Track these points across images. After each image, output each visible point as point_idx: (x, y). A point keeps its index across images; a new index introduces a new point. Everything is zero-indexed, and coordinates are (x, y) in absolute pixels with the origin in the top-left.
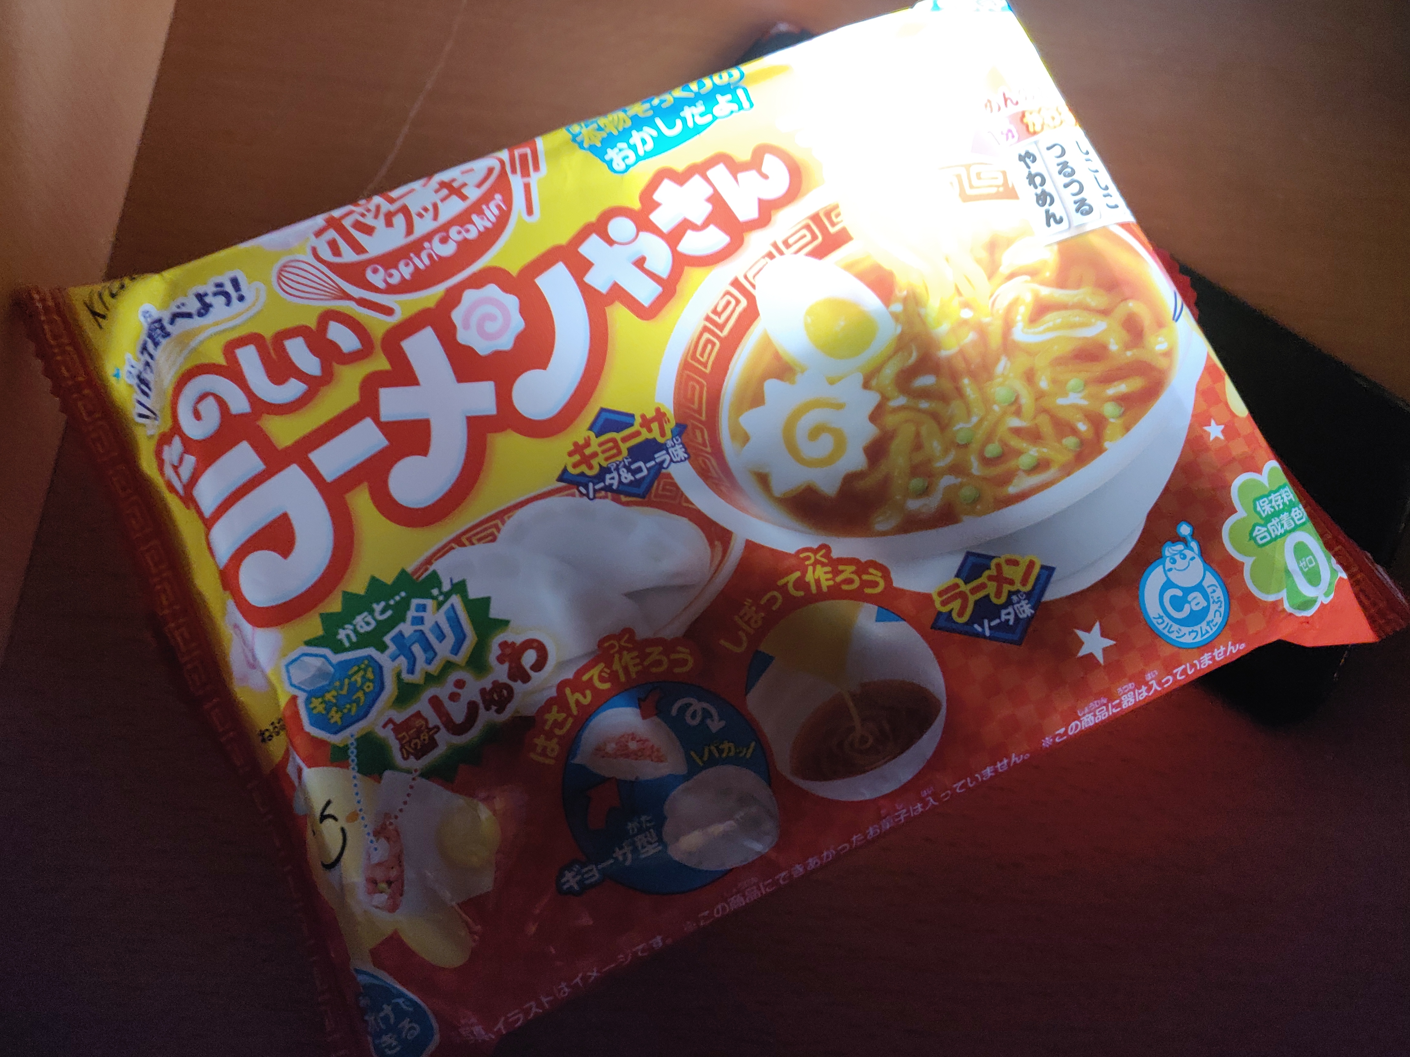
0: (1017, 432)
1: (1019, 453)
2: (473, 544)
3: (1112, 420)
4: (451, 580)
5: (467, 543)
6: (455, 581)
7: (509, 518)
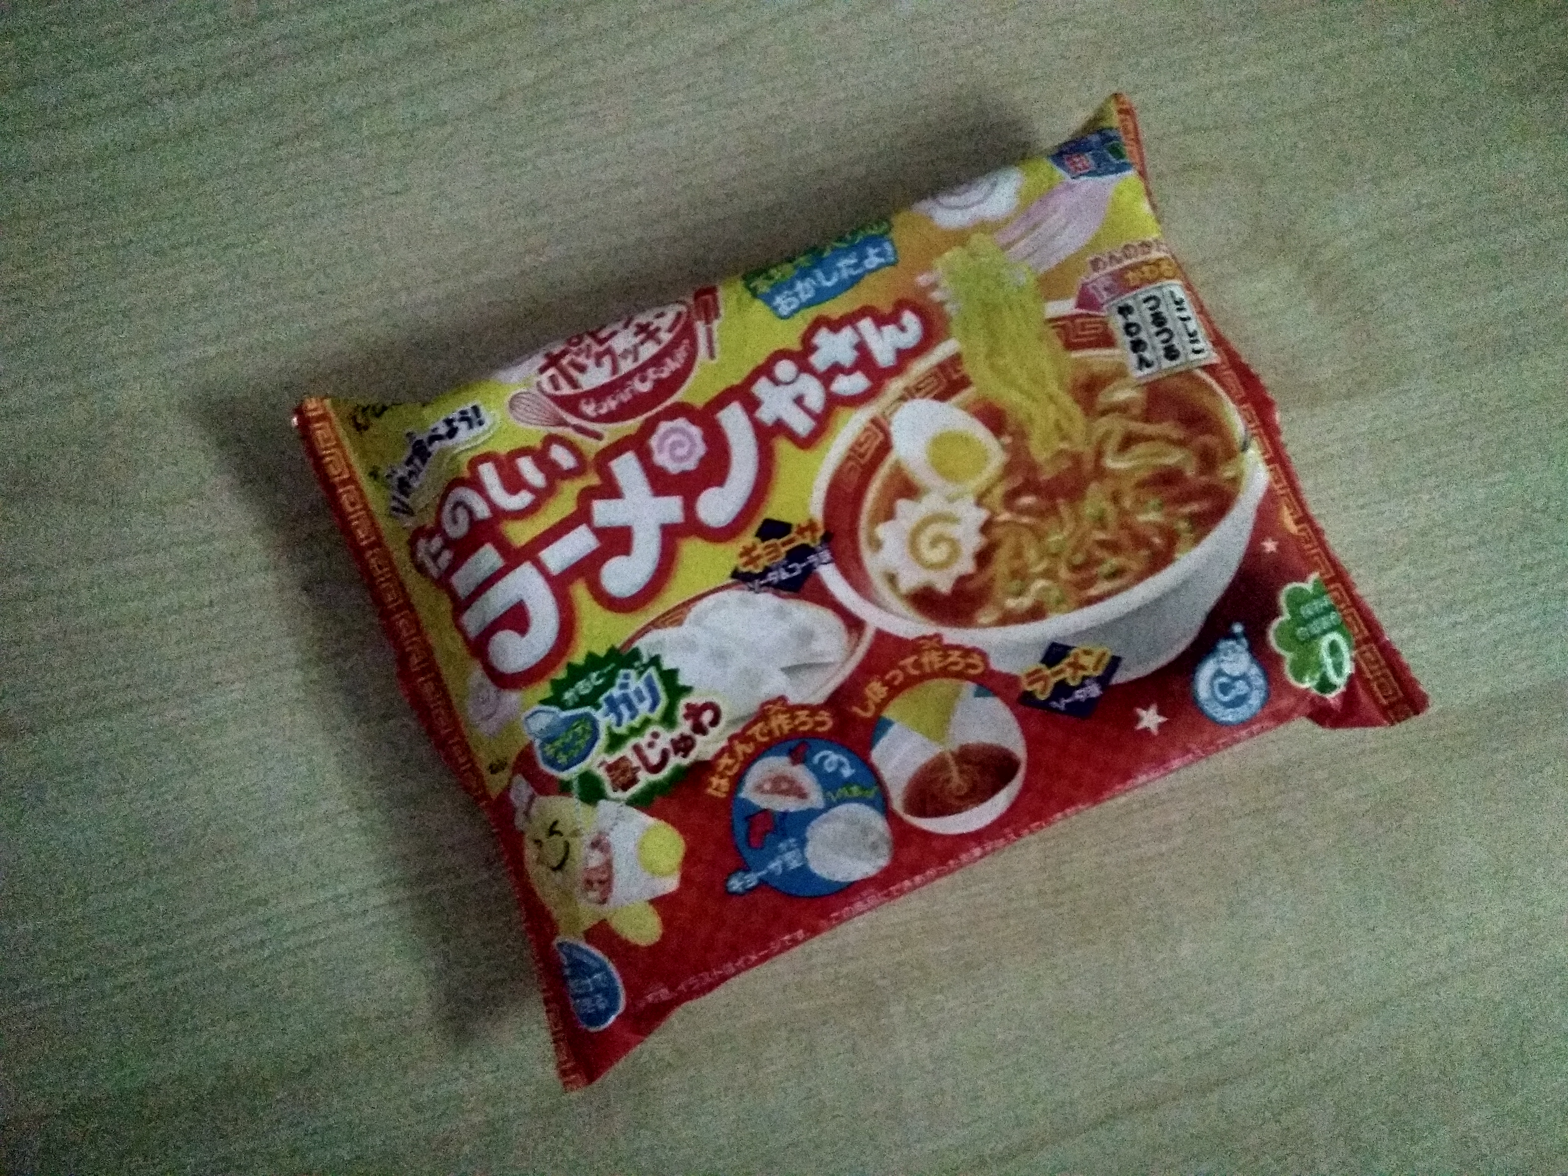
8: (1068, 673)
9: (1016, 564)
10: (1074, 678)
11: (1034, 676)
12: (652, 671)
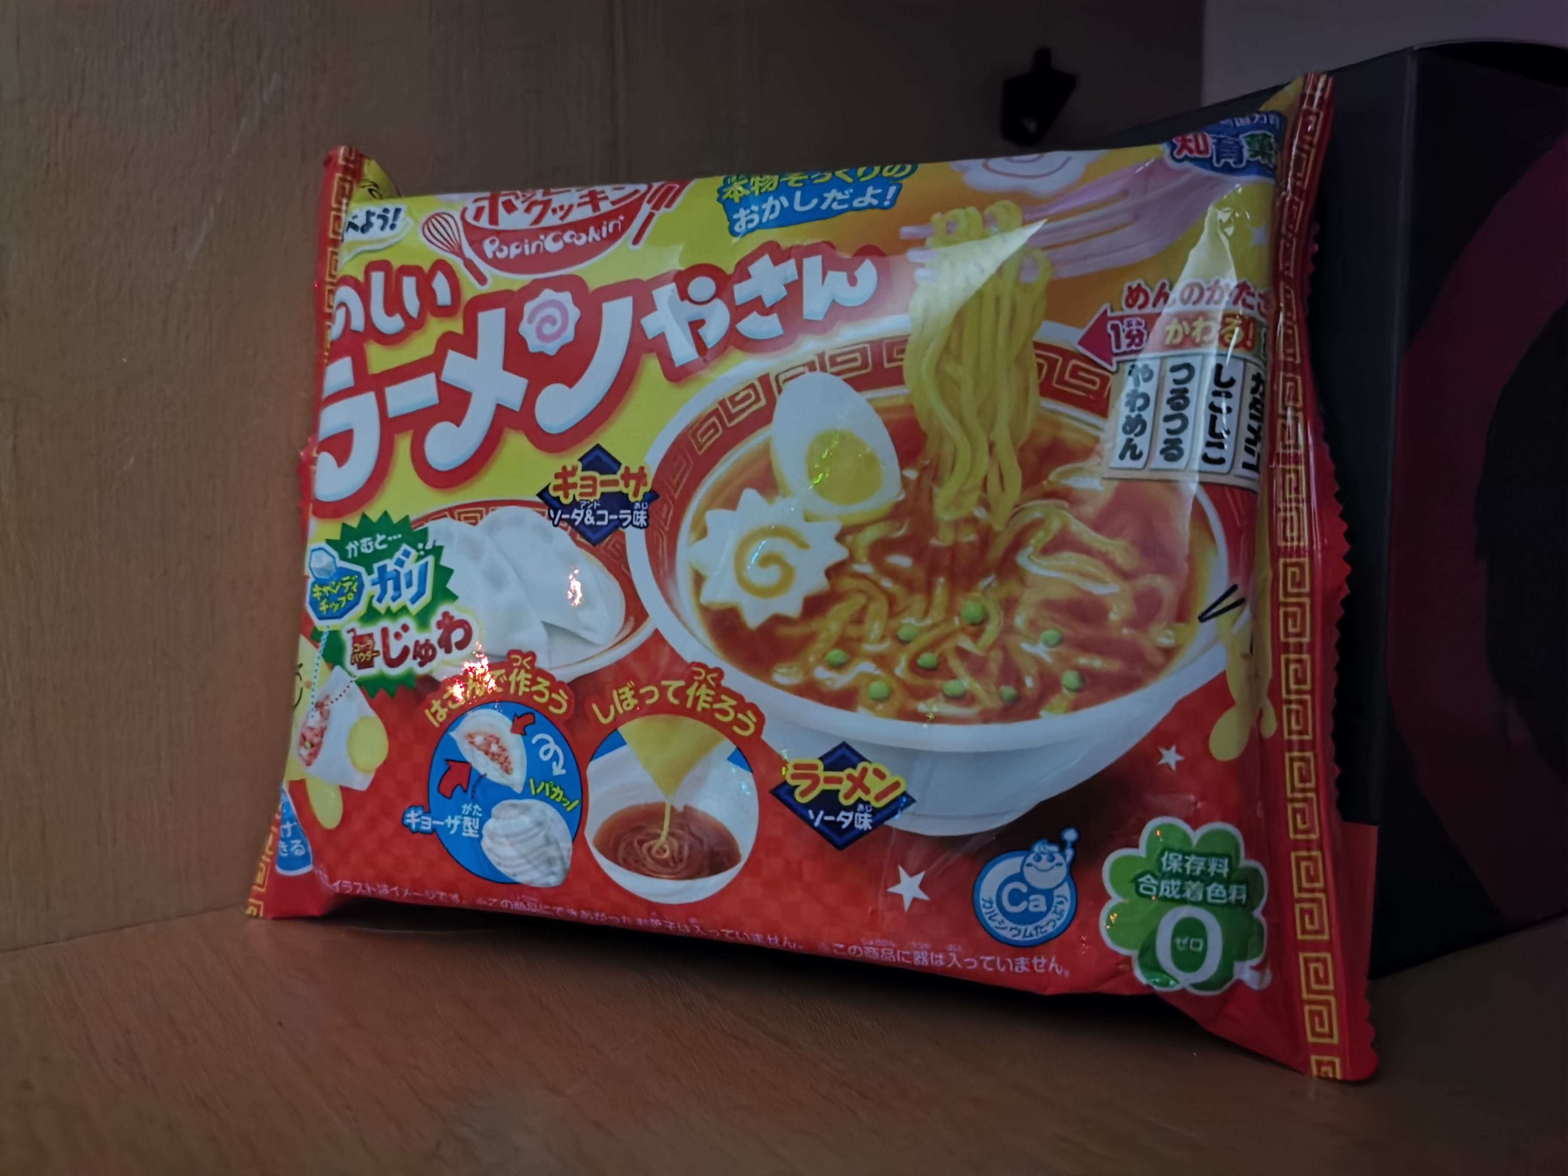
0: (962, 654)
1: (953, 676)
2: (460, 520)
3: (1065, 691)
4: (435, 542)
5: (456, 516)
6: (437, 544)
7: (493, 510)
8: (845, 786)
9: (853, 631)
10: (847, 796)
11: (804, 770)
12: (430, 559)
